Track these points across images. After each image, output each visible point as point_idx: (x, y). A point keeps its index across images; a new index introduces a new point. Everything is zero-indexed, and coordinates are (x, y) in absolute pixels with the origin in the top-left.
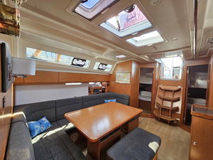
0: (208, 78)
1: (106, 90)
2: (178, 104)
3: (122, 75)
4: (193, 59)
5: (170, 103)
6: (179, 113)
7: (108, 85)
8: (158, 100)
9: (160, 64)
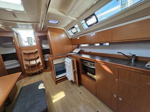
0: (49, 43)
2: (39, 60)
5: (35, 61)
6: (41, 64)
9: (17, 34)
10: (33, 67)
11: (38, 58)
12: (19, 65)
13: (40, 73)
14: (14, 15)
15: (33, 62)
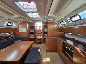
0: (47, 29)
1: (14, 37)
2: (42, 37)
3: (22, 28)
4: (44, 24)
6: (42, 39)
7: (14, 34)
8: (36, 37)
9: (36, 24)
10: (39, 39)
11: (42, 36)
12: (34, 37)
13: (41, 43)
14: (36, 19)
15: (39, 37)
